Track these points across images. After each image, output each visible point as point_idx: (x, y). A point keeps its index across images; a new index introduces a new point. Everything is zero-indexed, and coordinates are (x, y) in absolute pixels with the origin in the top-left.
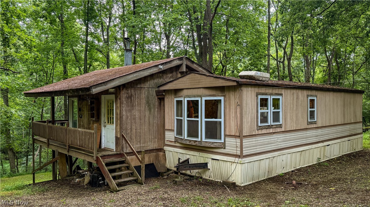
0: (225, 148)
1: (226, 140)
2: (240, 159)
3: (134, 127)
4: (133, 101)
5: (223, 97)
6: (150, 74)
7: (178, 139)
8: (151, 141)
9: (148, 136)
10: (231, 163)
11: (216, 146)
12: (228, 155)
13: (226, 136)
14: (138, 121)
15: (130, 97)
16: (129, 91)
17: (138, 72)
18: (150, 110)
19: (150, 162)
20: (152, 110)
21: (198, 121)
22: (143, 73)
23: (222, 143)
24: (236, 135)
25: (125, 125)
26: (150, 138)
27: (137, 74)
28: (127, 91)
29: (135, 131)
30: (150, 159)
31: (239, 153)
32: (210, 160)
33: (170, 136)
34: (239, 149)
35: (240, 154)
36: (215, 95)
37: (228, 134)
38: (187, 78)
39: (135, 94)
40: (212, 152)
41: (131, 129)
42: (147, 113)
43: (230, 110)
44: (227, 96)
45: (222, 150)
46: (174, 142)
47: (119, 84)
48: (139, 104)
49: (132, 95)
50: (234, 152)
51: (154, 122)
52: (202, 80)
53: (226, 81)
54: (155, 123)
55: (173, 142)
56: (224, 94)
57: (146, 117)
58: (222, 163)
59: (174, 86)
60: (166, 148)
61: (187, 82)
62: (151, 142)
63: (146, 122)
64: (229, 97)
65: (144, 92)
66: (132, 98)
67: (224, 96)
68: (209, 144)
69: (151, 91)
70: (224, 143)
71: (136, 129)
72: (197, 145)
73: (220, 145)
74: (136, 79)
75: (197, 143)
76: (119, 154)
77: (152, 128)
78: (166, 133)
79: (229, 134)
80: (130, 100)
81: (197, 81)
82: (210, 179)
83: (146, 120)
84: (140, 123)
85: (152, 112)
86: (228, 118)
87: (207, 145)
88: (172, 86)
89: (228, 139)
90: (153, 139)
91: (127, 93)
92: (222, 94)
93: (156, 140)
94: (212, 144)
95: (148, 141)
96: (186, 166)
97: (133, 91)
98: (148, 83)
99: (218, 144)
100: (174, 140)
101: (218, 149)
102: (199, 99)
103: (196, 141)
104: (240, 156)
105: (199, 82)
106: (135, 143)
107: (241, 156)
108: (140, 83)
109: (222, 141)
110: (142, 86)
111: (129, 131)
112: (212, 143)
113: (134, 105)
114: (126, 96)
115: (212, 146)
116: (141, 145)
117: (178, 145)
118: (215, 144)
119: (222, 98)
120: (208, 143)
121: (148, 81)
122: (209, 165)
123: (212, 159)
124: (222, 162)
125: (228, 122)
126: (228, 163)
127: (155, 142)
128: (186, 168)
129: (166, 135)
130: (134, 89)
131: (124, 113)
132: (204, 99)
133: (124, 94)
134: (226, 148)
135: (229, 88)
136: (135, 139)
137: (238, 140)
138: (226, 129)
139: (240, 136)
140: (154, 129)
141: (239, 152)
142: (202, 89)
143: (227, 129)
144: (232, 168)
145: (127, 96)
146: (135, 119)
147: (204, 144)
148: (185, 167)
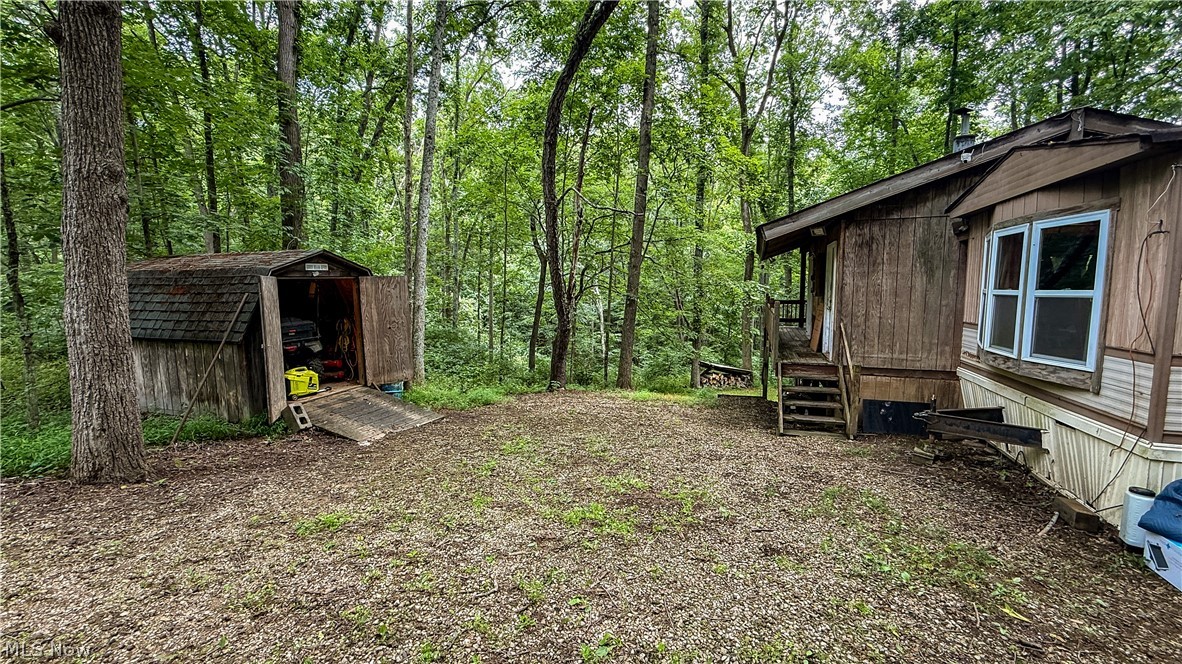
0: (1097, 393)
1: (1106, 365)
2: (1144, 443)
3: (875, 313)
4: (874, 253)
5: (1108, 211)
6: (925, 182)
8: (929, 351)
9: (919, 337)
10: (1110, 448)
11: (1064, 379)
12: (1106, 420)
13: (1104, 349)
14: (887, 298)
15: (868, 244)
16: (866, 230)
17: (887, 183)
18: (930, 273)
19: (923, 398)
20: (938, 274)
21: (1017, 296)
22: (903, 181)
23: (1089, 375)
24: (1142, 349)
25: (850, 306)
26: (926, 340)
27: (884, 187)
28: (859, 231)
29: (877, 321)
30: (922, 392)
31: (1143, 417)
32: (1052, 423)
33: (970, 340)
34: (1147, 405)
35: (1146, 424)
36: (1080, 207)
37: (1113, 345)
38: (1003, 172)
39: (884, 237)
40: (1059, 398)
41: (866, 315)
42: (919, 282)
43: (1128, 257)
44: (1125, 206)
45: (1090, 396)
46: (975, 357)
47: (829, 216)
48: (896, 260)
49: (872, 238)
50: (1123, 411)
51: (944, 303)
52: (1038, 164)
54: (946, 306)
55: (973, 356)
56: (1115, 200)
57: (913, 291)
58: (1084, 441)
59: (976, 200)
60: (961, 371)
61: (1003, 182)
62: (929, 354)
63: (915, 302)
64: (1133, 207)
65: (911, 228)
66: (874, 246)
67: (1116, 207)
68: (1044, 373)
69: (938, 224)
70: (1096, 376)
71: (880, 318)
72: (1010, 370)
73: (1081, 380)
74: (877, 198)
75: (1010, 364)
76: (831, 366)
77: (935, 318)
78: (963, 333)
79: (1118, 346)
80: (866, 251)
81: (1026, 172)
82: (1048, 482)
83: (913, 298)
84: (895, 303)
85: (935, 279)
86: (1119, 286)
87: (1037, 374)
88: (972, 204)
89: (1109, 362)
90: (934, 347)
91: (860, 235)
92: (1107, 201)
93: (947, 349)
94: (1054, 372)
95: (919, 348)
96: (954, 421)
97: (876, 229)
98: (929, 204)
99: (1073, 375)
100: (975, 353)
101: (1077, 394)
102: (1024, 228)
103: (1008, 358)
104: (1146, 430)
105: (1029, 175)
106: (876, 348)
107: (1150, 431)
108: (900, 209)
109: (1090, 366)
110: (906, 214)
111: (861, 320)
112: (1051, 369)
113: (879, 260)
114: (856, 241)
115: (1052, 378)
116: (895, 356)
117: (983, 365)
118: (1064, 375)
119: (1104, 217)
120: (1040, 366)
121: (926, 200)
122: (1045, 438)
123: (1057, 422)
124: (1086, 437)
125: (1118, 301)
126: (1104, 444)
127: (942, 353)
128: (954, 427)
129: (963, 338)
130: (881, 224)
131: (849, 280)
132: (1039, 226)
133: (850, 237)
134: (1102, 392)
135: (1136, 172)
136: (876, 339)
137: (1147, 371)
138: (1109, 325)
139: (1153, 355)
140: (942, 321)
141: (1146, 416)
142: (1035, 195)
143: (1113, 327)
144: (1110, 465)
145: (860, 242)
146: (878, 293)
147: (1027, 371)
148: (951, 425)
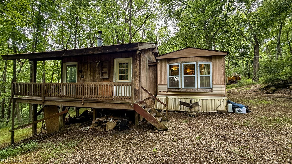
2: (226, 97)
7: (172, 89)
10: (218, 100)
11: (207, 91)
12: (215, 96)
13: (213, 85)
20: (147, 73)
21: (195, 76)
31: (224, 93)
32: (200, 100)
33: (162, 88)
36: (206, 61)
37: (215, 84)
38: (184, 51)
40: (202, 95)
44: (214, 62)
45: (210, 93)
46: (167, 92)
52: (198, 52)
53: (219, 52)
54: (148, 81)
55: (165, 92)
56: (212, 61)
58: (210, 101)
59: (172, 56)
60: (158, 96)
61: (184, 53)
64: (216, 63)
70: (212, 89)
73: (209, 90)
76: (140, 101)
78: (158, 87)
81: (195, 53)
82: (199, 111)
87: (202, 91)
88: (169, 56)
89: (214, 86)
94: (205, 90)
100: (166, 91)
101: (207, 93)
102: (195, 63)
104: (225, 95)
109: (211, 88)
115: (205, 91)
117: (171, 93)
118: (207, 90)
119: (211, 63)
120: (202, 89)
122: (199, 103)
123: (202, 99)
125: (215, 77)
126: (216, 100)
132: (199, 63)
134: (213, 91)
135: (216, 57)
139: (224, 84)
142: (197, 57)
144: (219, 103)
